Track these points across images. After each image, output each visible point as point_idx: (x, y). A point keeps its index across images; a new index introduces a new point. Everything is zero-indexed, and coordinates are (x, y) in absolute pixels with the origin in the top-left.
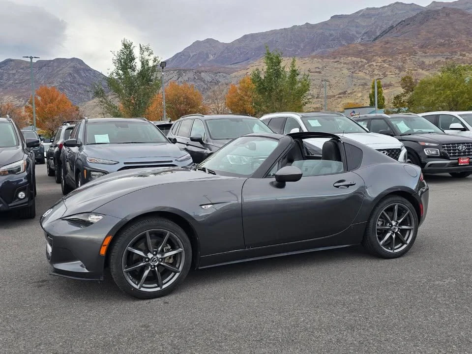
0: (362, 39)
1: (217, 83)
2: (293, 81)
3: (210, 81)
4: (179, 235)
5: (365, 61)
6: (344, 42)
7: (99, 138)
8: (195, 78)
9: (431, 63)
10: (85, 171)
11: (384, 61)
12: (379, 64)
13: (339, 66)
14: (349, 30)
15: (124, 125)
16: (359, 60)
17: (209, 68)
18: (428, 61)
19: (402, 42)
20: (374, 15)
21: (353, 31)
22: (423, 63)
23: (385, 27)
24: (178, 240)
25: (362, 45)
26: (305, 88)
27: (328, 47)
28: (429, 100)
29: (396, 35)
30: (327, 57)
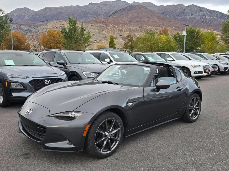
0: (104, 15)
1: (31, 31)
2: (82, 34)
5: (105, 26)
6: (95, 16)
7: (8, 62)
8: (17, 28)
9: (133, 29)
10: (6, 82)
11: (114, 27)
12: (112, 28)
13: (93, 27)
14: (98, 10)
15: (21, 55)
16: (102, 25)
17: (25, 23)
18: (132, 28)
19: (121, 19)
20: (109, 5)
21: (100, 11)
22: (130, 29)
23: (114, 11)
24: (119, 123)
25: (103, 18)
26: (89, 38)
27: (88, 18)
28: (141, 46)
29: (118, 15)
30: (88, 23)
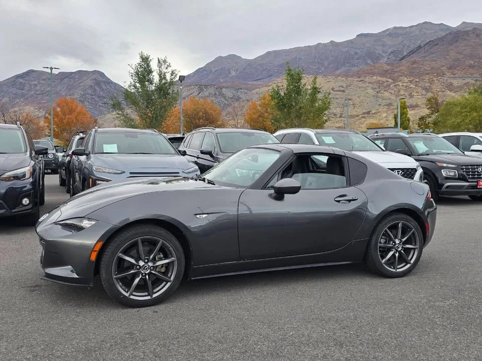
0: (388, 58)
1: (238, 99)
2: (313, 99)
3: (230, 97)
4: (172, 244)
5: (390, 80)
6: (369, 61)
7: (107, 148)
8: (215, 94)
9: (459, 85)
10: (91, 179)
11: (411, 82)
12: (406, 84)
13: (364, 85)
14: (374, 49)
15: (134, 136)
16: (384, 79)
17: (230, 84)
18: (456, 83)
19: (429, 63)
20: (401, 35)
21: (379, 50)
22: (451, 84)
23: (413, 47)
24: (171, 248)
25: (388, 64)
26: (325, 107)
27: (353, 65)
28: (454, 122)
29: (423, 55)
30: (352, 76)
